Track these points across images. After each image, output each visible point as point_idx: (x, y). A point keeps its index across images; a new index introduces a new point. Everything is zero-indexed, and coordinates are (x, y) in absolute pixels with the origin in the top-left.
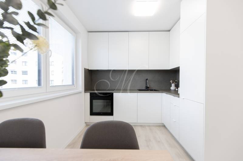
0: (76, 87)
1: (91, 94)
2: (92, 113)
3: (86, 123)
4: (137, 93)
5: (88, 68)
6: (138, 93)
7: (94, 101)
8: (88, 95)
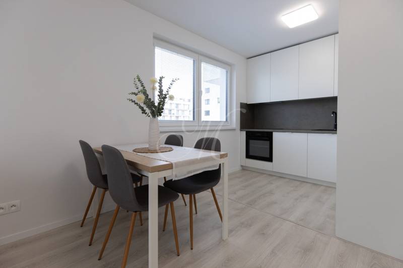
0: (231, 124)
1: (247, 133)
2: (248, 156)
3: (242, 166)
4: (306, 134)
5: (245, 102)
6: (309, 134)
7: (251, 142)
8: (244, 133)
